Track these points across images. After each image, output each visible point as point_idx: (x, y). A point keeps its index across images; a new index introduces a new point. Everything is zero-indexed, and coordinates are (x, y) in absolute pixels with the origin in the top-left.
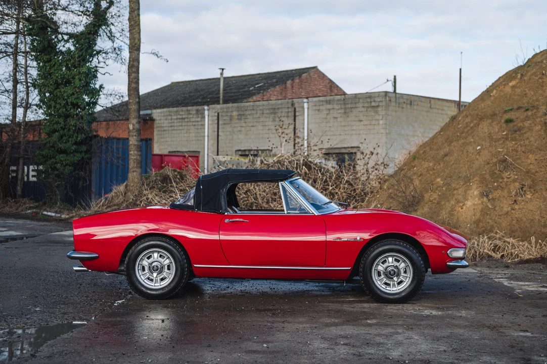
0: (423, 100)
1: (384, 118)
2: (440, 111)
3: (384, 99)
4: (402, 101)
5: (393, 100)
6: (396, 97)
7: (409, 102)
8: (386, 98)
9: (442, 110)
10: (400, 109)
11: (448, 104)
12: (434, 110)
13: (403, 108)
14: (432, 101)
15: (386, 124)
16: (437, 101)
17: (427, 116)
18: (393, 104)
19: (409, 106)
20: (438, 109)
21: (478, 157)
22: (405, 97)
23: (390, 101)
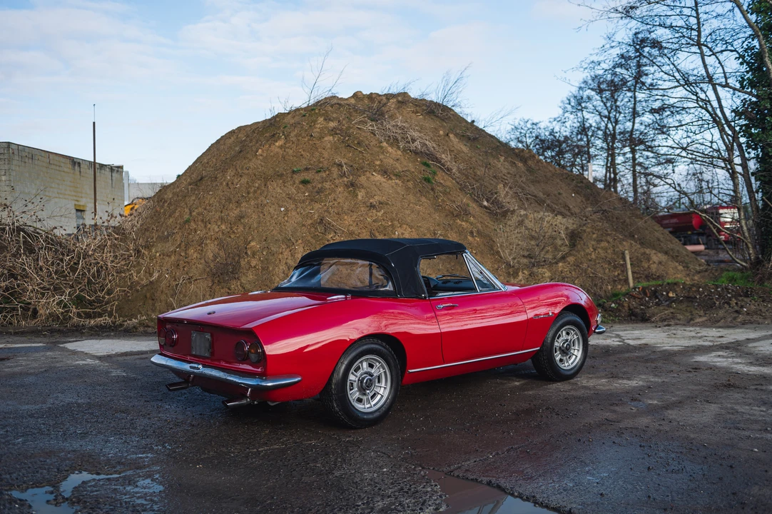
0: (43, 154)
1: (7, 174)
2: (58, 168)
3: (6, 152)
4: (24, 154)
5: (16, 152)
6: (18, 149)
7: (30, 156)
8: (9, 150)
9: (59, 166)
10: (23, 164)
11: (63, 160)
12: (53, 167)
13: (25, 162)
14: (51, 155)
15: (10, 180)
16: (54, 155)
17: (47, 173)
18: (16, 157)
19: (30, 161)
20: (56, 165)
21: (286, 219)
22: (27, 150)
23: (13, 153)
